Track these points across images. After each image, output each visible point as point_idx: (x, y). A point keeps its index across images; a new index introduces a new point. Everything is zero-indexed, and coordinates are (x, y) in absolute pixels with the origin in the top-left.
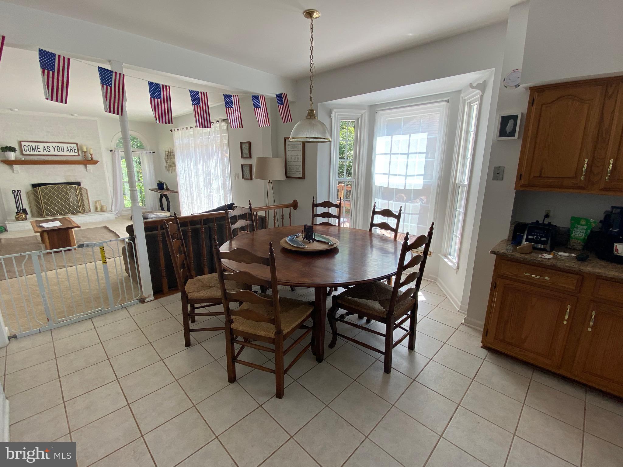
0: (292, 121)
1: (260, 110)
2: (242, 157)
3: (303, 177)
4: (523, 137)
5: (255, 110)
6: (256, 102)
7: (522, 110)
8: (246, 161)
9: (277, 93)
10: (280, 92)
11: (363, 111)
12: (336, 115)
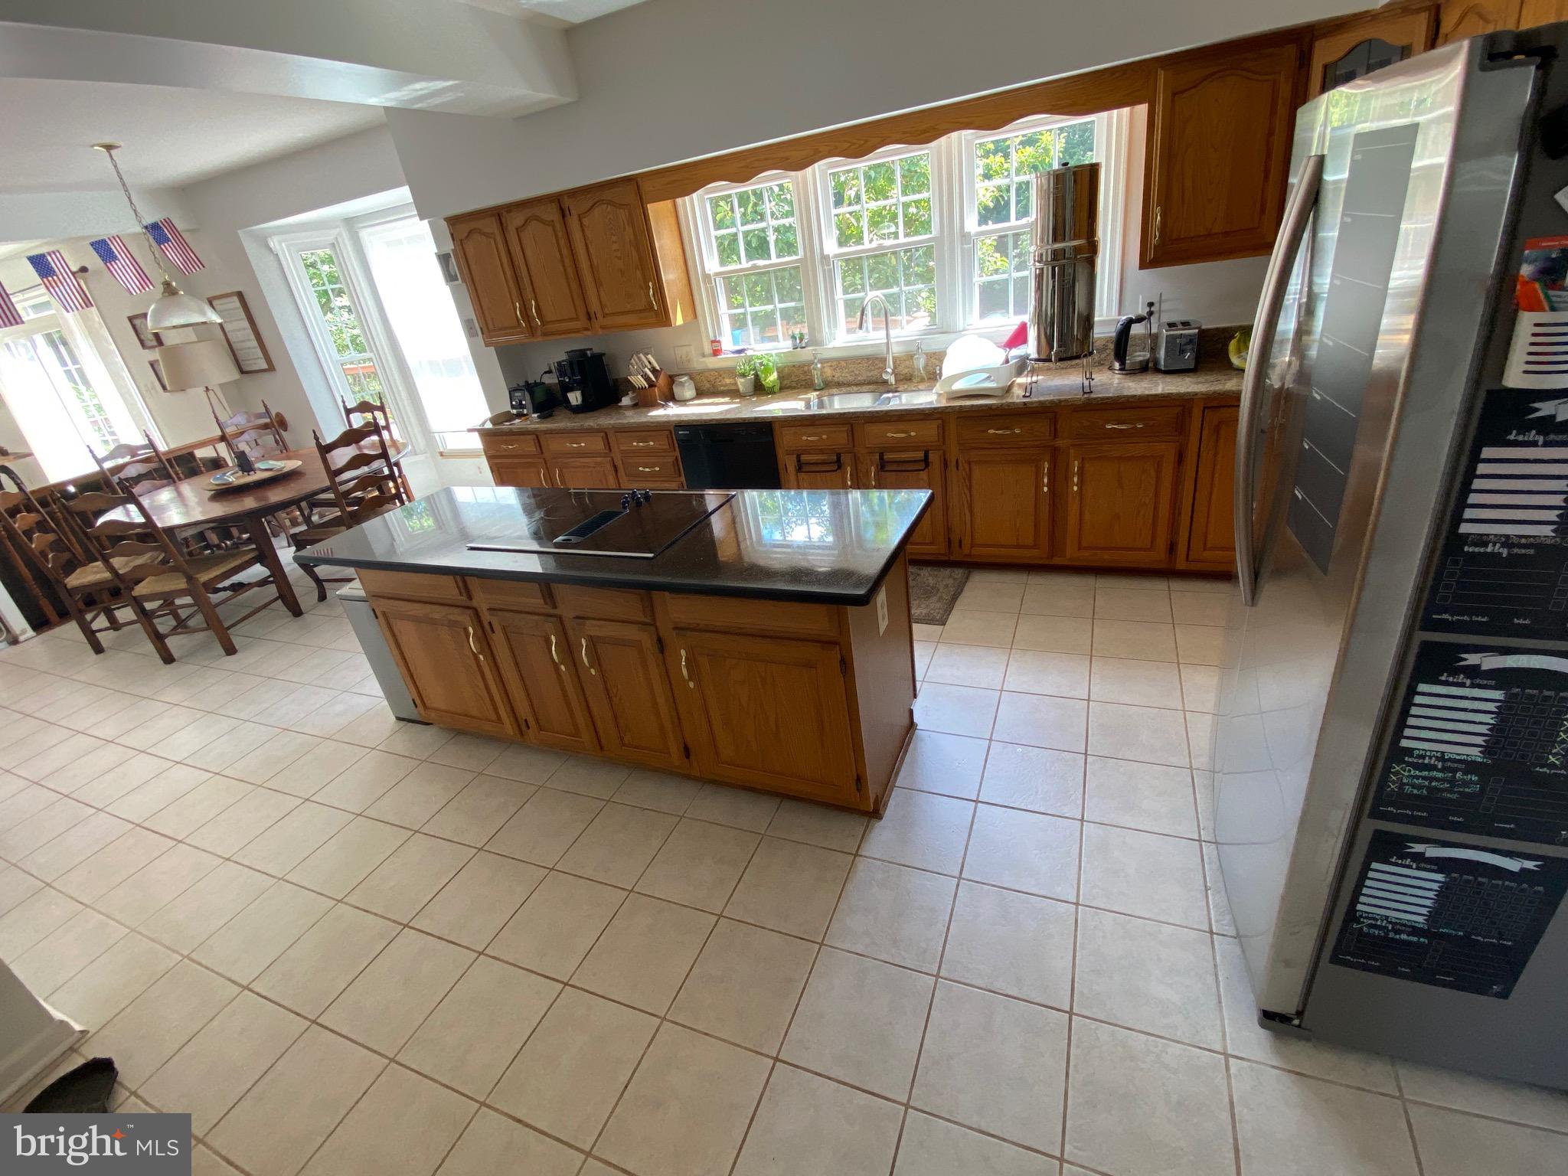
0: (204, 267)
1: (119, 264)
2: (143, 345)
3: (271, 368)
4: (464, 280)
5: (108, 268)
6: (103, 249)
7: (449, 247)
8: (155, 355)
9: (145, 224)
10: (149, 220)
11: (338, 230)
12: (283, 245)
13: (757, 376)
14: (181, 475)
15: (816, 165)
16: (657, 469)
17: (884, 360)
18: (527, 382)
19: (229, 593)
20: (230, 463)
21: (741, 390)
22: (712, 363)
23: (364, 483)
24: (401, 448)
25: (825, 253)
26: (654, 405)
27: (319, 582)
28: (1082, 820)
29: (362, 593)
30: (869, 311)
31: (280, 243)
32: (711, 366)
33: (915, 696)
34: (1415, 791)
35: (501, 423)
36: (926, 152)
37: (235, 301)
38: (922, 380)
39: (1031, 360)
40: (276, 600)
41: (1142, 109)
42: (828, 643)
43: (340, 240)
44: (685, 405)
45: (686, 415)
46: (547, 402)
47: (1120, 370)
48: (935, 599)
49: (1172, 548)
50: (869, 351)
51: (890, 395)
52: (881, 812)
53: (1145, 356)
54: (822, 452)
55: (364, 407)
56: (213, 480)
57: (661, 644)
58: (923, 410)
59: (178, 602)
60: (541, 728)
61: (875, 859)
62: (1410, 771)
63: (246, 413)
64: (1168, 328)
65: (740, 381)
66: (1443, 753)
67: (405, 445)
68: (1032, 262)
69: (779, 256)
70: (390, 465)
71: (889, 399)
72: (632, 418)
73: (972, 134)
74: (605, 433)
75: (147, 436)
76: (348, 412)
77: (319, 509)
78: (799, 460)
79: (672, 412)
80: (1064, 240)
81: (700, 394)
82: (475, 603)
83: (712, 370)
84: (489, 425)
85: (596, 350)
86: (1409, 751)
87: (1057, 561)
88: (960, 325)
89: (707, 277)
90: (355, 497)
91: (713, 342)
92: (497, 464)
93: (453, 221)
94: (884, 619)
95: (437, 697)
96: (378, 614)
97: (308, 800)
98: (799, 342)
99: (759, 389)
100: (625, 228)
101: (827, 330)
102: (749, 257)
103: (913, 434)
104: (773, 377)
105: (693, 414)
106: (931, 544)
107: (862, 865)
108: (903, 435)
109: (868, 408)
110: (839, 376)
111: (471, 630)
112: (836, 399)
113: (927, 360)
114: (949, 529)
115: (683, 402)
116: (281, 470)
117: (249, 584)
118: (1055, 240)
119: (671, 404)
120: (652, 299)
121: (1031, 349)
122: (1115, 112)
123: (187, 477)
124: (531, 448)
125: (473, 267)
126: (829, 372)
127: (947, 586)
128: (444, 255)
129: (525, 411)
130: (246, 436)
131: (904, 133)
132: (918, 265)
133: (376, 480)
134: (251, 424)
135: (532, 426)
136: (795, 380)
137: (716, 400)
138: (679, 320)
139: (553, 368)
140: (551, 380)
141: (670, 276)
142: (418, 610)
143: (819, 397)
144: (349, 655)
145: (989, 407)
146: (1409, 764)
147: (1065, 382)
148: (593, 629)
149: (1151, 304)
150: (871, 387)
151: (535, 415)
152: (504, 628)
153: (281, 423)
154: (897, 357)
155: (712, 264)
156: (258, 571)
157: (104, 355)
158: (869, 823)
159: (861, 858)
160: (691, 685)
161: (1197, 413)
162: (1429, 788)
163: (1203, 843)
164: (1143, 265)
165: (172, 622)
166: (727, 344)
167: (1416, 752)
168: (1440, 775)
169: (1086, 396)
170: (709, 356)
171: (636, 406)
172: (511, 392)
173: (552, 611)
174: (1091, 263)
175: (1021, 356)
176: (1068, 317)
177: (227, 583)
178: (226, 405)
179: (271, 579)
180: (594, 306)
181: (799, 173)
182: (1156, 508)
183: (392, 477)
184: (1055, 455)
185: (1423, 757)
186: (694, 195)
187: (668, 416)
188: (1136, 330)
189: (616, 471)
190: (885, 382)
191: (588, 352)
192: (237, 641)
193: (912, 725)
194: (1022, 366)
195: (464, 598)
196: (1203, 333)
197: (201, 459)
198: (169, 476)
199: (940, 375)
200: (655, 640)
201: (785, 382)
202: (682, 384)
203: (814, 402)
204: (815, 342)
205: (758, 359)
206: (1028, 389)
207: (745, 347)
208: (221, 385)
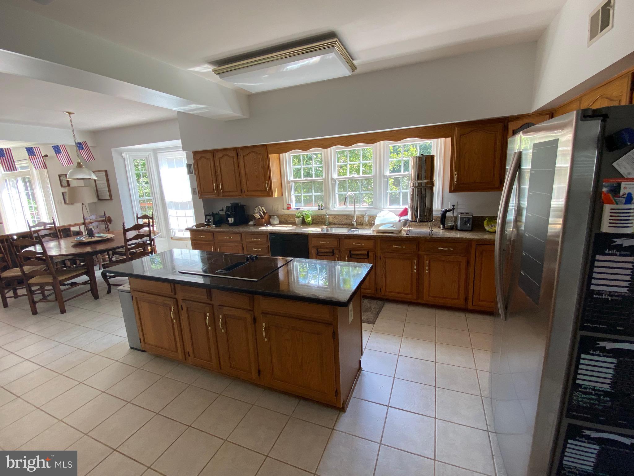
0: (95, 160)
1: (62, 155)
2: (62, 186)
3: (111, 199)
4: (195, 174)
5: (57, 155)
6: (57, 149)
7: (192, 162)
8: (66, 190)
9: (77, 142)
10: (79, 141)
11: (150, 153)
12: (128, 155)
13: (303, 218)
14: (62, 236)
15: (332, 148)
16: (260, 250)
17: (353, 217)
18: (213, 213)
19: (69, 286)
20: (84, 234)
21: (297, 223)
22: (287, 212)
23: (138, 245)
24: (156, 234)
25: (333, 177)
26: (262, 225)
27: (109, 285)
28: (435, 418)
29: (129, 289)
30: (348, 199)
31: (126, 154)
32: (286, 213)
33: (362, 355)
34: (584, 405)
35: (200, 227)
36: (372, 147)
37: (104, 173)
38: (367, 225)
39: (409, 221)
40: (89, 291)
41: (449, 140)
42: (329, 324)
43: (150, 156)
44: (274, 226)
45: (275, 230)
46: (219, 221)
47: (443, 228)
48: (370, 313)
49: (466, 299)
50: (347, 213)
51: (355, 229)
52: (345, 409)
53: (452, 224)
54: (327, 248)
55: (145, 217)
56: (76, 239)
57: (255, 320)
58: (367, 235)
59: (47, 288)
60: (195, 357)
61: (342, 432)
62: (581, 395)
63: (96, 215)
64: (460, 214)
65: (297, 220)
66: (594, 387)
67: (158, 233)
68: (410, 186)
69: (315, 177)
70: (150, 240)
71: (354, 231)
72: (253, 229)
73: (388, 142)
74: (241, 234)
75: (53, 220)
76: (138, 218)
77: (117, 255)
78: (317, 250)
79: (269, 228)
80: (421, 179)
81: (281, 223)
82: (177, 296)
83: (286, 214)
84: (195, 228)
85: (242, 204)
86: (580, 386)
87: (420, 301)
88: (382, 206)
89: (288, 182)
90: (133, 252)
91: (288, 204)
92: (194, 243)
93: (195, 153)
94: (351, 316)
95: (151, 338)
96: (134, 298)
97: (81, 383)
98: (321, 208)
99: (304, 223)
100: (260, 162)
101: (331, 204)
102: (305, 176)
103: (363, 244)
104: (310, 219)
105: (277, 230)
106: (369, 289)
107: (336, 434)
108: (359, 244)
109: (346, 233)
110: (335, 221)
111: (173, 308)
112: (333, 229)
113: (369, 218)
114: (376, 284)
115: (273, 225)
116: (105, 237)
117: (79, 283)
118: (418, 179)
119: (269, 225)
120: (267, 187)
121: (409, 217)
122: (439, 139)
123: (64, 237)
124: (210, 237)
125: (200, 169)
126: (331, 220)
127: (375, 308)
128: (189, 165)
129: (210, 224)
130: (93, 224)
131: (364, 140)
132: (364, 188)
133: (144, 245)
134: (97, 220)
135: (212, 229)
136: (317, 221)
137: (287, 225)
138: (276, 195)
139: (224, 209)
140: (223, 213)
141: (275, 180)
142: (152, 297)
143: (327, 228)
144: (115, 318)
145: (393, 237)
146: (581, 392)
147: (422, 230)
148: (226, 311)
149: (454, 206)
150: (347, 226)
151: (214, 225)
152: (187, 308)
153: (109, 220)
154: (358, 216)
155: (291, 178)
156: (85, 278)
157: (44, 188)
158: (340, 413)
159: (335, 431)
160: (266, 340)
161: (473, 247)
162: (590, 403)
163: (489, 433)
164: (451, 191)
165: (41, 297)
166: (293, 205)
167: (583, 386)
168: (594, 397)
169: (430, 236)
170: (286, 209)
171: (255, 225)
172: (206, 216)
173: (210, 302)
174: (432, 189)
175: (405, 219)
176: (423, 208)
177: (69, 282)
178: (89, 212)
179: (89, 282)
180: (244, 187)
181: (326, 150)
182: (459, 282)
183: (150, 244)
184: (419, 257)
185: (586, 388)
186: (287, 153)
187: (267, 229)
188: (449, 214)
189: (243, 250)
190: (353, 225)
191: (239, 204)
192: (67, 308)
193: (360, 368)
194: (405, 223)
195: (173, 294)
196: (474, 218)
197: (72, 231)
198: (58, 237)
199: (374, 224)
200: (253, 317)
201: (314, 221)
202: (274, 219)
203: (325, 229)
204: (326, 208)
205: (305, 212)
206: (408, 232)
207: (300, 207)
208: (88, 203)
